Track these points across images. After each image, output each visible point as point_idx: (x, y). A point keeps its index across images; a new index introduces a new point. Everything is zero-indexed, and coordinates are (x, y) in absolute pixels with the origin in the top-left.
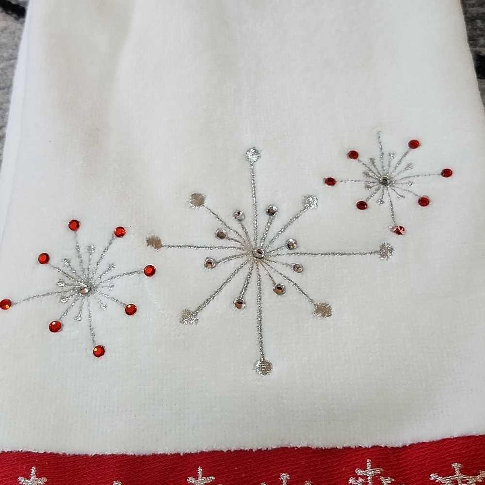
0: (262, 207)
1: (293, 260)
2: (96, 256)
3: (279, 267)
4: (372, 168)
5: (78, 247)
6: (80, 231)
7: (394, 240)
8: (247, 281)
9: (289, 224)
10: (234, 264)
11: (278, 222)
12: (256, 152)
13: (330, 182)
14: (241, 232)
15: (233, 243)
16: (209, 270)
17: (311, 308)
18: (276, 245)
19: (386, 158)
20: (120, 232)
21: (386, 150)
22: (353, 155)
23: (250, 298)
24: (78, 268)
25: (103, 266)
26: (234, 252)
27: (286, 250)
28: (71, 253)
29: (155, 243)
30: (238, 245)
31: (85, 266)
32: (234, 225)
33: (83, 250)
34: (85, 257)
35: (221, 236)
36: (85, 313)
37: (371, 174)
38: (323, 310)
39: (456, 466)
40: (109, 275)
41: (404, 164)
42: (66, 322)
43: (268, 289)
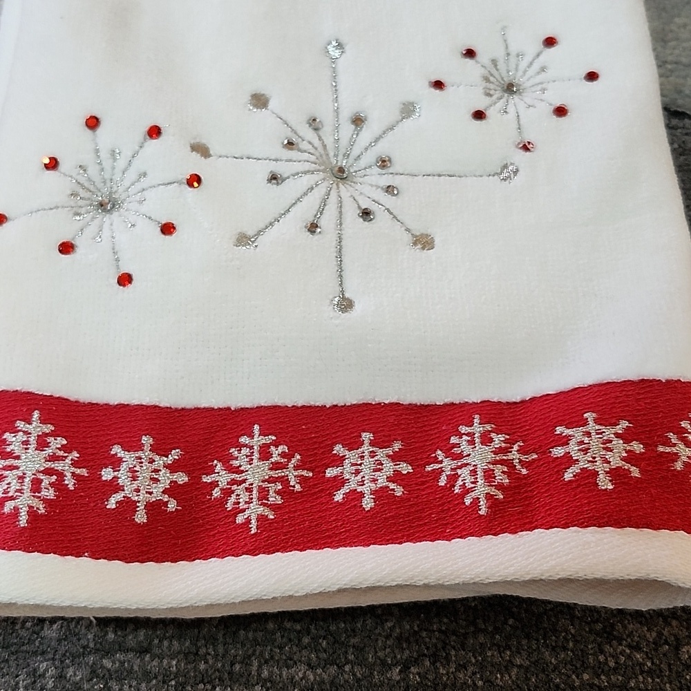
0: (346, 114)
1: (386, 181)
2: (121, 163)
3: (367, 190)
4: (494, 71)
5: (97, 151)
6: (100, 130)
7: (520, 157)
8: (324, 202)
9: (381, 137)
10: (307, 181)
11: (366, 135)
12: (340, 46)
13: (438, 85)
14: (316, 142)
15: (306, 156)
16: (273, 187)
17: (407, 238)
18: (363, 162)
19: (513, 60)
20: (155, 132)
21: (513, 49)
22: (470, 53)
23: (328, 221)
24: (97, 179)
25: (132, 175)
26: (307, 166)
27: (376, 170)
28: (88, 158)
29: (201, 150)
30: (313, 158)
31: (107, 176)
32: (309, 134)
33: (104, 155)
34: (107, 164)
35: (289, 149)
36: (106, 233)
37: (492, 79)
38: (424, 242)
40: (138, 186)
41: (536, 66)
42: (80, 243)
43: (351, 214)
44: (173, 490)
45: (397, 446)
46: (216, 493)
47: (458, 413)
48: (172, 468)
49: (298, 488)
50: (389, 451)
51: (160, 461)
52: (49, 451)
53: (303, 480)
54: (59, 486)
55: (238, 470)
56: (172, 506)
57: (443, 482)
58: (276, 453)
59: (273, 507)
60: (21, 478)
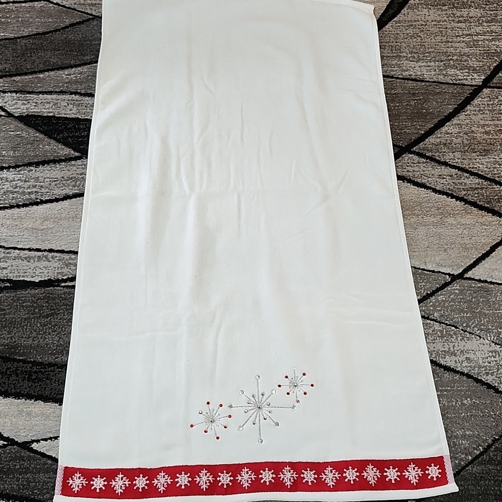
0: (260, 393)
1: (269, 409)
2: (215, 412)
3: (265, 412)
4: (292, 381)
5: (209, 409)
6: (210, 405)
7: (297, 404)
8: (256, 416)
9: (268, 398)
10: (252, 411)
11: (265, 398)
12: (259, 376)
13: (280, 386)
14: (254, 401)
15: (252, 405)
16: (246, 414)
17: (273, 424)
18: (264, 404)
19: (296, 378)
20: (221, 405)
21: (296, 375)
22: (287, 377)
23: (257, 421)
24: (210, 415)
25: (217, 415)
26: (252, 408)
27: (267, 406)
28: (208, 411)
30: (254, 405)
31: (212, 415)
32: (253, 399)
33: (211, 410)
34: (212, 412)
35: (248, 403)
36: (213, 427)
37: (291, 383)
38: (277, 424)
39: (308, 469)
40: (219, 417)
41: (301, 380)
42: (208, 430)
43: (262, 418)
44: (231, 481)
45: (273, 471)
46: (239, 481)
47: (284, 464)
48: (230, 476)
49: (254, 480)
50: (271, 472)
51: (228, 475)
52: (207, 476)
53: (255, 478)
54: (210, 482)
55: (242, 476)
56: (231, 484)
57: (281, 479)
58: (250, 472)
59: (250, 484)
60: (203, 482)
